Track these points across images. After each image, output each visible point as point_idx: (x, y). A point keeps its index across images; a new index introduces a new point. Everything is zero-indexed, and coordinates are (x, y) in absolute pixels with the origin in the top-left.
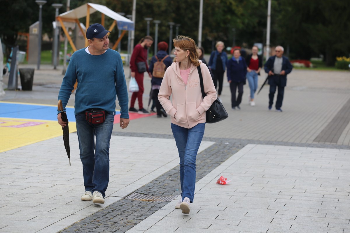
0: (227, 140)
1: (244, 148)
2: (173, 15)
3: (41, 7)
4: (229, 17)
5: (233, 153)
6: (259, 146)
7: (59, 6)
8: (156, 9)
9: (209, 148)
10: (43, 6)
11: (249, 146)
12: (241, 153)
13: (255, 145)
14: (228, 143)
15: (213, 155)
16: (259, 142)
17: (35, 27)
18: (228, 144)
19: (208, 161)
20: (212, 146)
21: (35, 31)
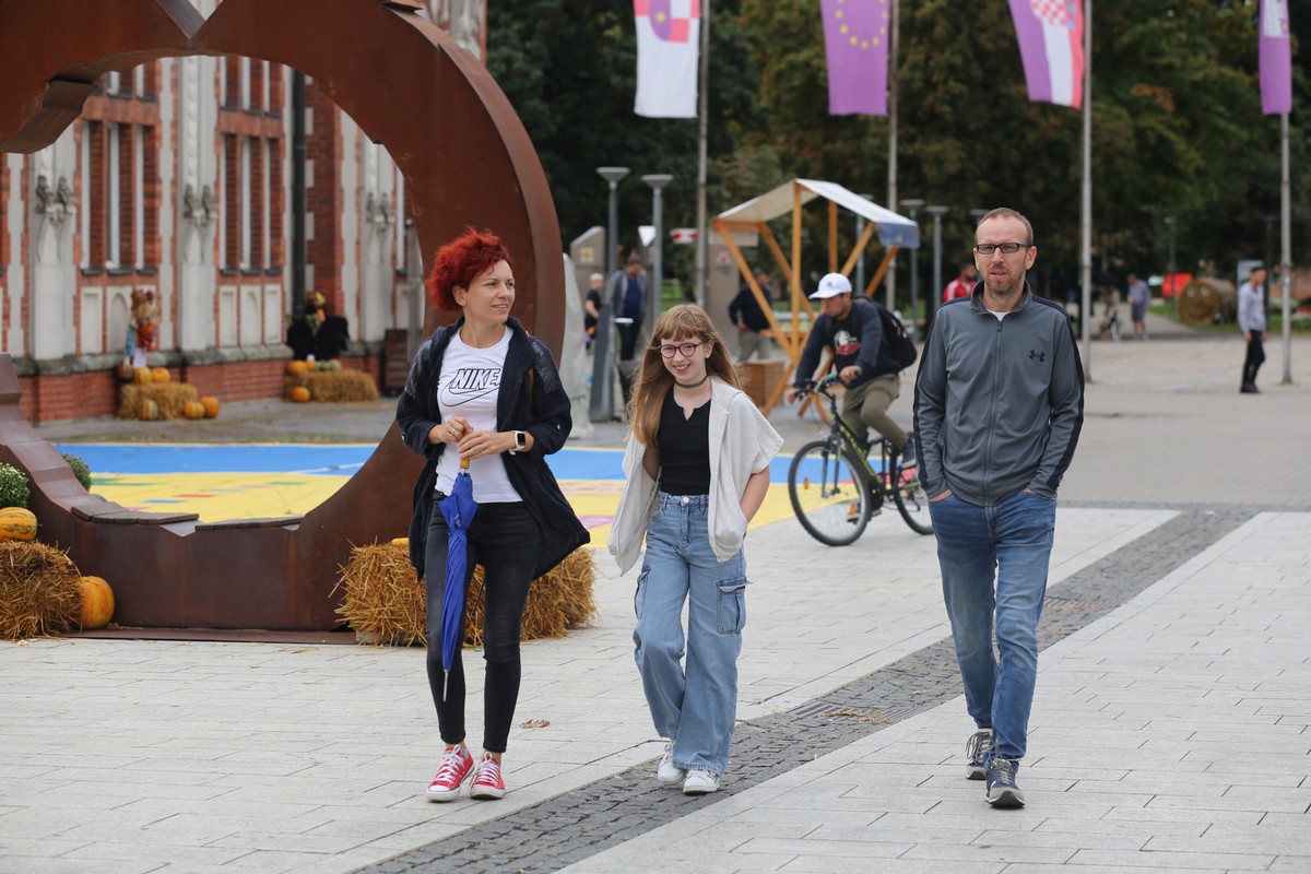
0: (1210, 506)
1: (1251, 522)
2: (984, 186)
3: (613, 185)
4: (1160, 179)
5: (1228, 531)
6: (1287, 515)
7: (661, 181)
8: (930, 172)
9: (1169, 522)
10: (620, 183)
11: (1263, 517)
12: (1247, 528)
13: (1277, 514)
14: (1211, 512)
15: (1182, 535)
16: (1287, 508)
17: (587, 243)
18: (1212, 515)
19: (1176, 544)
20: (1177, 519)
21: (587, 255)
